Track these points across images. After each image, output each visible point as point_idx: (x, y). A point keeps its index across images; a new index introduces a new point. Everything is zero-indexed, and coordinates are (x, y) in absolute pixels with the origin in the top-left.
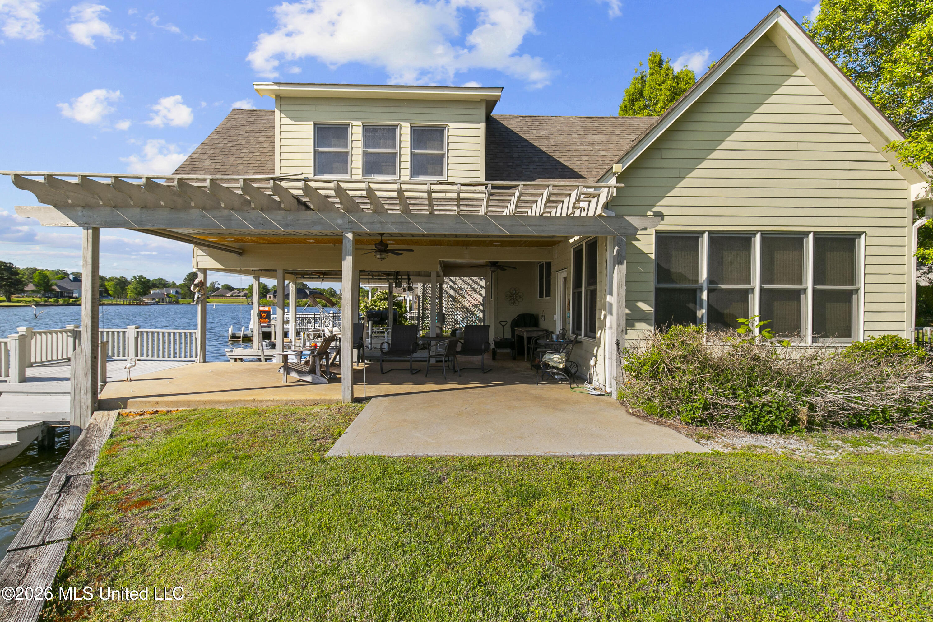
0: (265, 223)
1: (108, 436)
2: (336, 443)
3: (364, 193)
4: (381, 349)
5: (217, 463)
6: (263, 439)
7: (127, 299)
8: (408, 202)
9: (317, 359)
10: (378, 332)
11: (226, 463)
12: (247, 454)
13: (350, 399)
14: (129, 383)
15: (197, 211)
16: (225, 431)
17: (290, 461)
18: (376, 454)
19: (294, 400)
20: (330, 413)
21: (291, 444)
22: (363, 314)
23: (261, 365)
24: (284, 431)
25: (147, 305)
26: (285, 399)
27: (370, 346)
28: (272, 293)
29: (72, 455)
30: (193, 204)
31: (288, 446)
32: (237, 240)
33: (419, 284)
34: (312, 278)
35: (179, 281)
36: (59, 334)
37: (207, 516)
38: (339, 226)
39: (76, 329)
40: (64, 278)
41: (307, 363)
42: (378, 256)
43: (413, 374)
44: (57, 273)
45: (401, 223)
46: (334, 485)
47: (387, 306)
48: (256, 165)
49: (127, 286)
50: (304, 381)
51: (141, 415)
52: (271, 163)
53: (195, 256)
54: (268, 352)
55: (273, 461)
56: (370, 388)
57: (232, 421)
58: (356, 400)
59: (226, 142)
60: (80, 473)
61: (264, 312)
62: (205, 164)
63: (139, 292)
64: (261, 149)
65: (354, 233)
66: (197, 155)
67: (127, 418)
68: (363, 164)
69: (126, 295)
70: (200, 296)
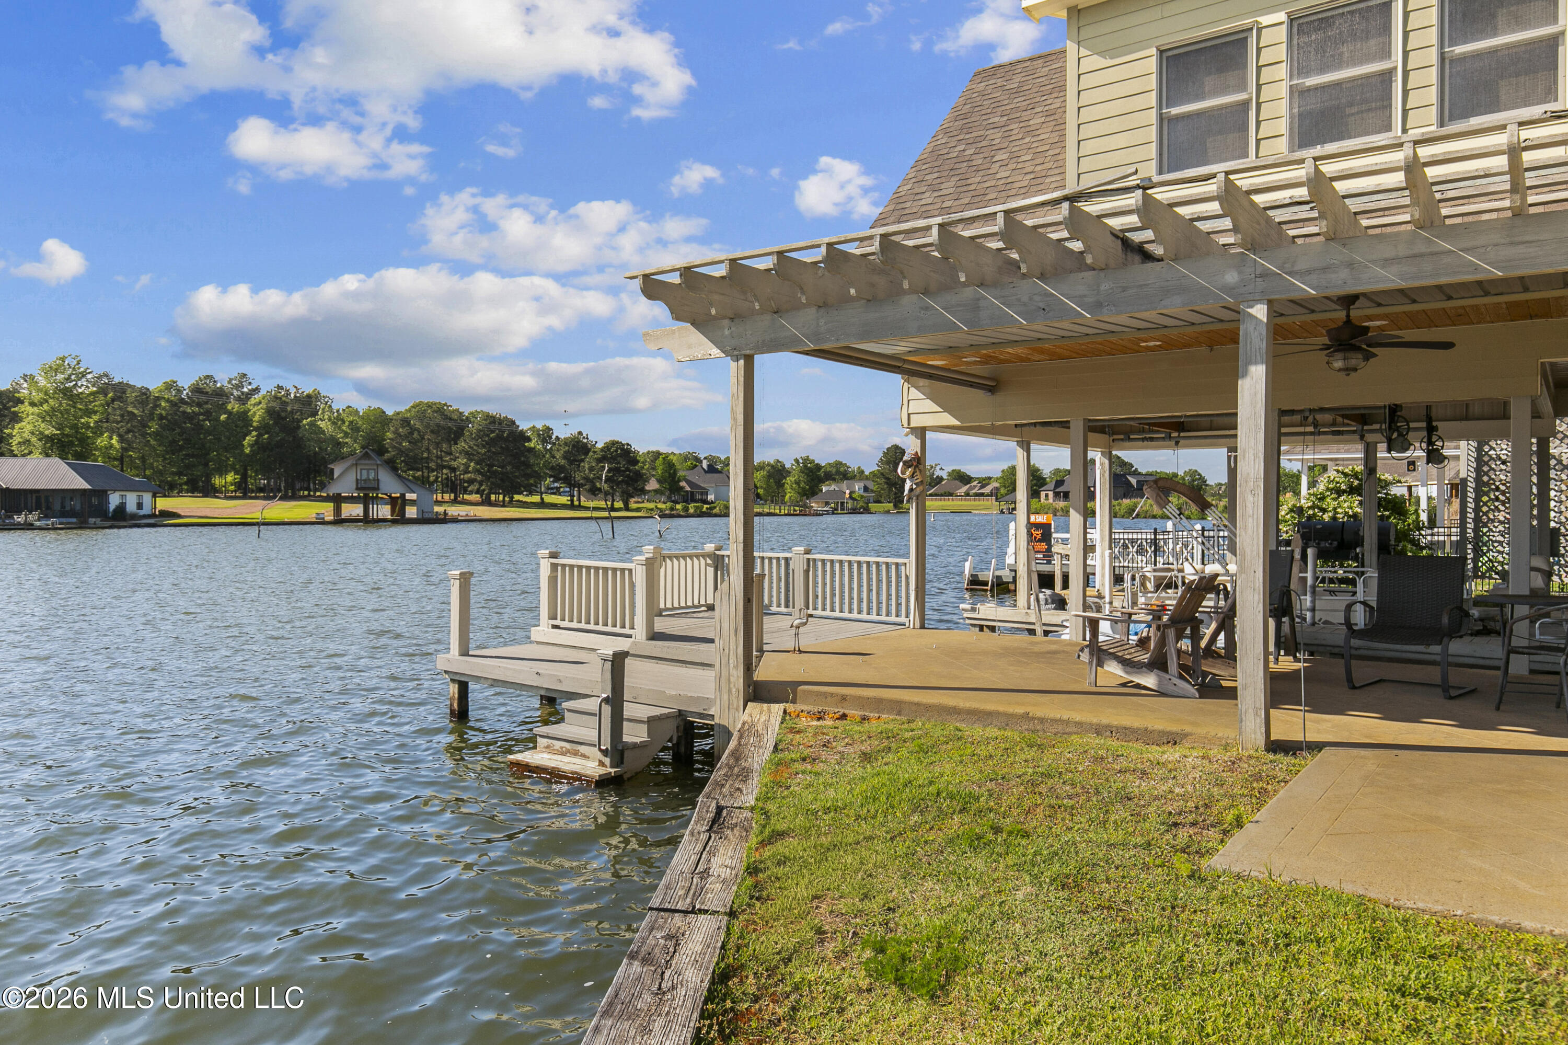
0: (1048, 308)
1: (772, 748)
2: (1229, 842)
3: (1302, 193)
4: (1348, 623)
5: (960, 833)
6: (1053, 801)
7: (784, 503)
8: (1438, 196)
9: (1171, 633)
10: (1331, 581)
11: (979, 838)
12: (1019, 827)
13: (1261, 742)
14: (797, 656)
15: (914, 297)
16: (972, 771)
17: (1118, 862)
18: (1349, 888)
19: (1117, 728)
20: (1209, 767)
21: (1115, 822)
22: (1286, 531)
23: (1037, 643)
24: (1098, 792)
25: (818, 515)
26: (1095, 721)
27: (1309, 615)
28: (1052, 486)
29: (722, 772)
30: (906, 285)
31: (1111, 826)
32: (987, 360)
33: (1463, 444)
34: (1152, 439)
35: (871, 466)
36: (695, 560)
37: (949, 937)
38: (1229, 290)
39: (717, 553)
40: (696, 466)
41: (1143, 643)
42: (1338, 364)
43: (1451, 698)
44: (686, 458)
45: (1414, 256)
46: (1232, 940)
47: (1359, 510)
48: (1025, 183)
49: (785, 478)
50: (1138, 686)
51: (819, 719)
52: (1057, 171)
53: (905, 402)
54: (1052, 616)
55: (1077, 853)
56: (1317, 721)
57: (984, 753)
58: (1276, 747)
59: (961, 148)
60: (735, 805)
61: (1038, 526)
62: (923, 202)
63: (803, 488)
64: (1035, 145)
65: (1270, 303)
66: (908, 187)
67: (797, 720)
68: (1291, 123)
69: (784, 496)
70: (914, 486)
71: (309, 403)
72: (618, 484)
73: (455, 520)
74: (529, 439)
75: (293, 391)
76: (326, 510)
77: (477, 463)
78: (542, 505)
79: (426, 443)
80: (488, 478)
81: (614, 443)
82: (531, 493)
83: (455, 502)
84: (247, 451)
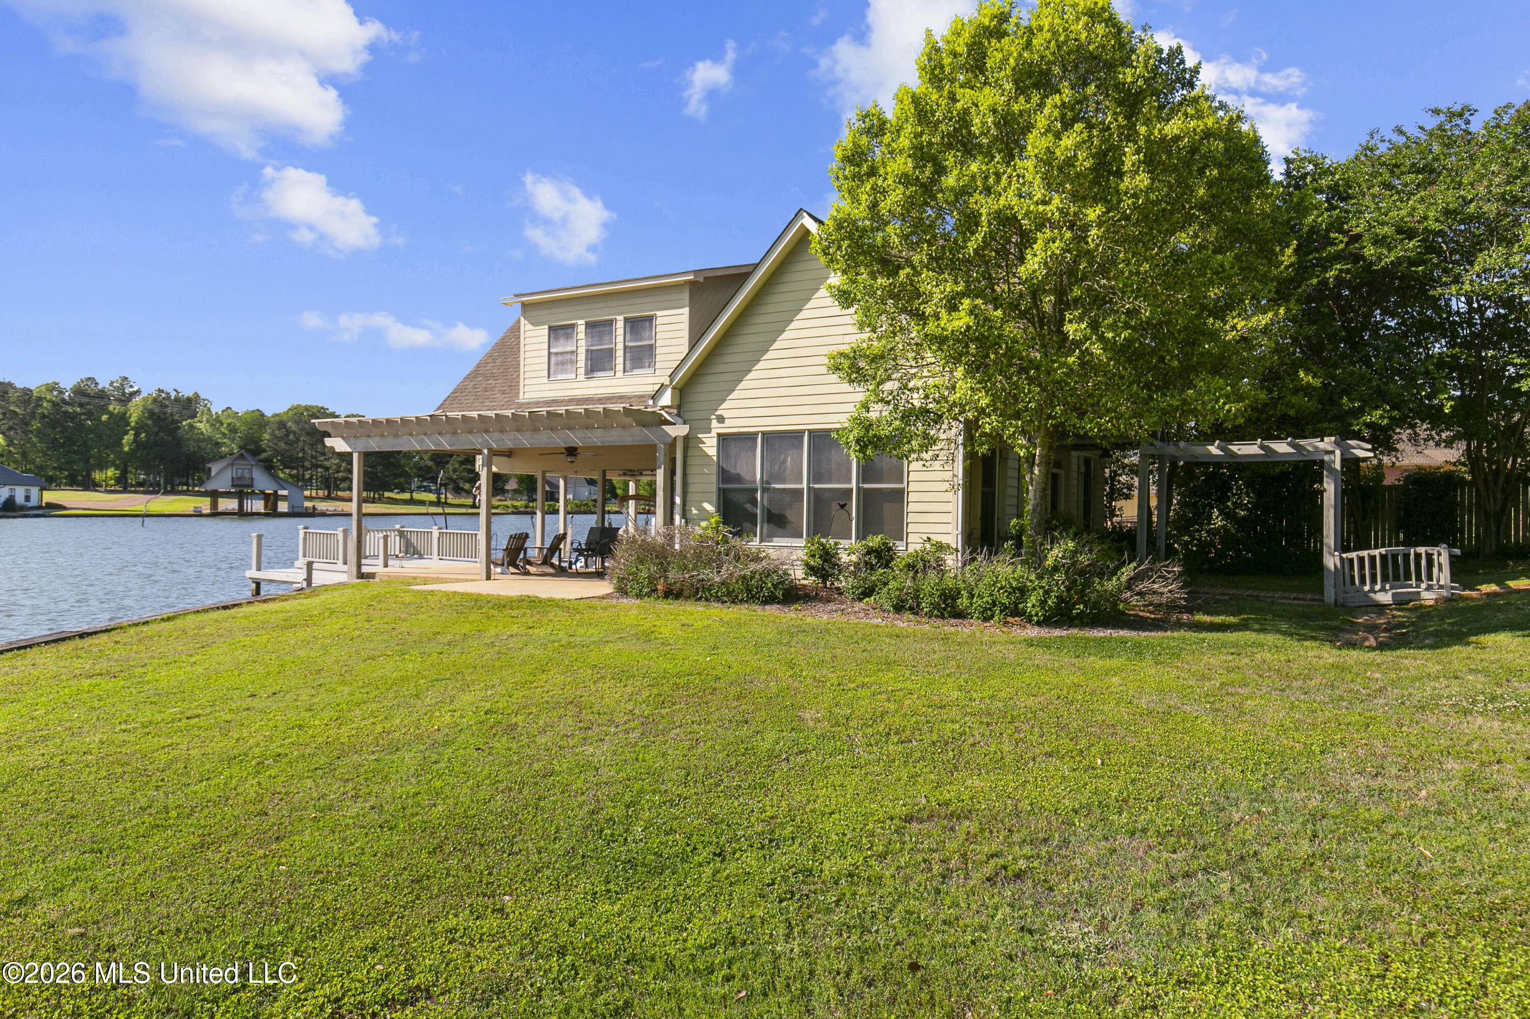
68: (586, 363)
71: (189, 405)
73: (323, 514)
75: (173, 394)
76: (204, 504)
78: (411, 502)
79: (301, 444)
82: (401, 491)
83: (327, 498)
84: (126, 449)
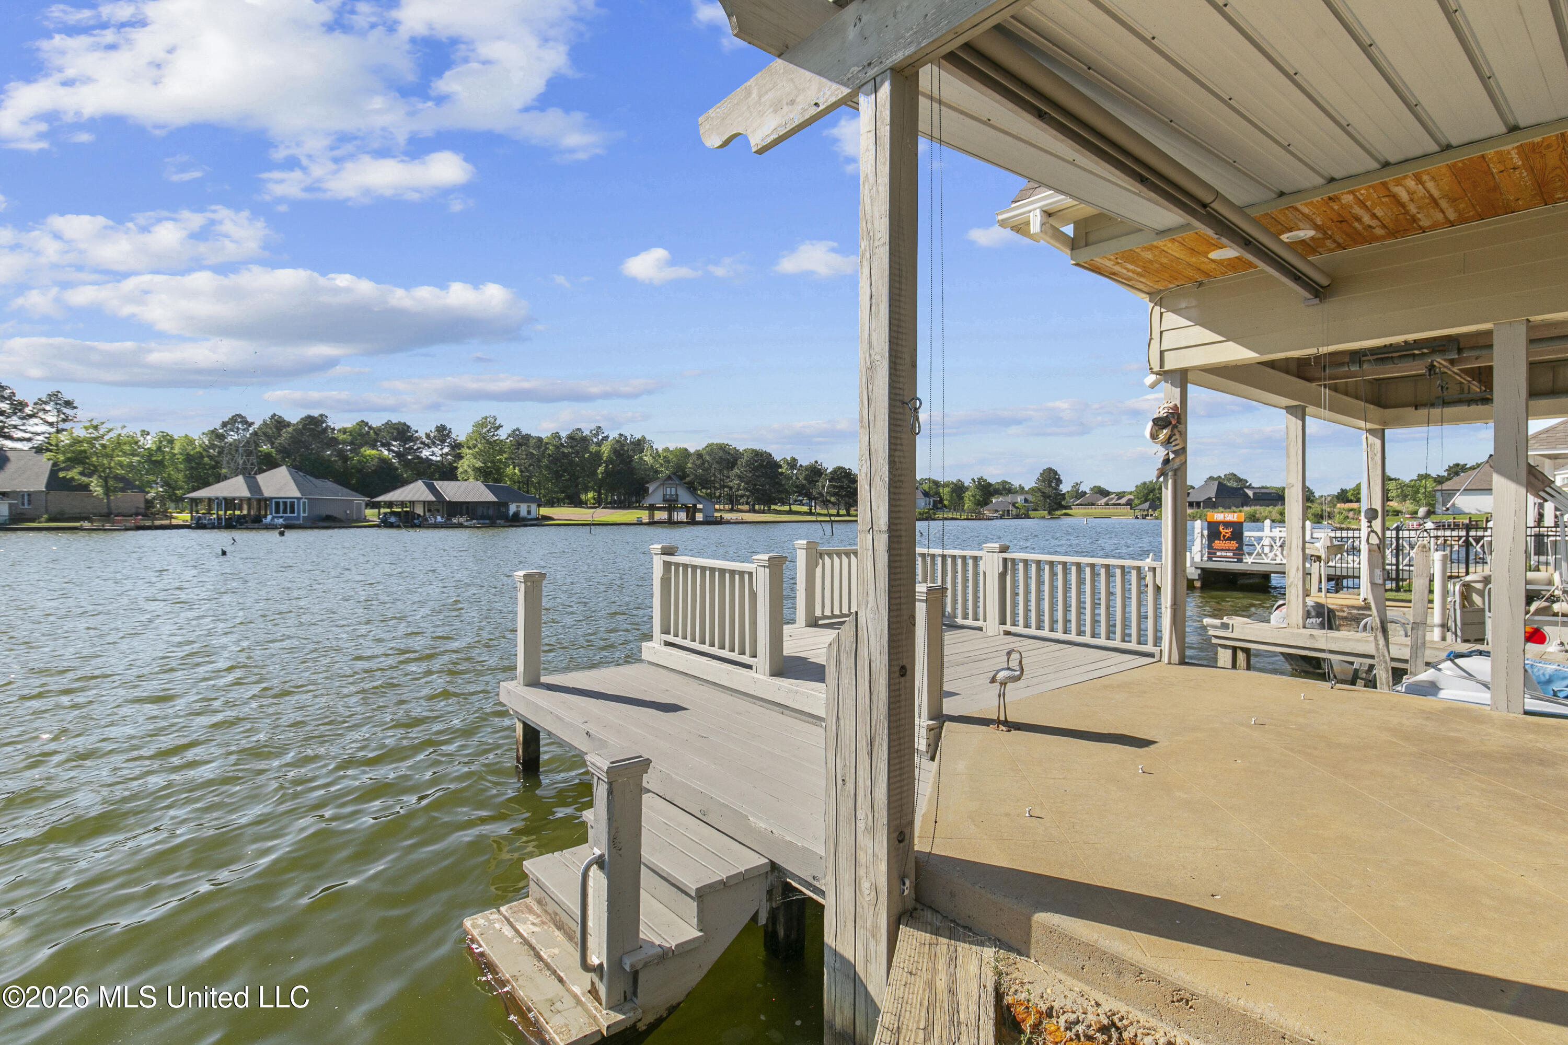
7: (963, 510)
25: (988, 520)
35: (1030, 484)
36: (836, 559)
49: (964, 493)
53: (1155, 335)
61: (1227, 524)
63: (978, 500)
69: (964, 506)
70: (1172, 456)
71: (639, 444)
72: (842, 497)
73: (728, 522)
74: (780, 467)
75: (629, 437)
76: (644, 515)
77: (746, 483)
78: (790, 512)
79: (713, 470)
80: (753, 494)
81: (839, 468)
82: (783, 504)
83: (732, 510)
84: (600, 476)
